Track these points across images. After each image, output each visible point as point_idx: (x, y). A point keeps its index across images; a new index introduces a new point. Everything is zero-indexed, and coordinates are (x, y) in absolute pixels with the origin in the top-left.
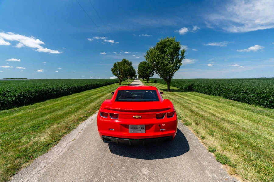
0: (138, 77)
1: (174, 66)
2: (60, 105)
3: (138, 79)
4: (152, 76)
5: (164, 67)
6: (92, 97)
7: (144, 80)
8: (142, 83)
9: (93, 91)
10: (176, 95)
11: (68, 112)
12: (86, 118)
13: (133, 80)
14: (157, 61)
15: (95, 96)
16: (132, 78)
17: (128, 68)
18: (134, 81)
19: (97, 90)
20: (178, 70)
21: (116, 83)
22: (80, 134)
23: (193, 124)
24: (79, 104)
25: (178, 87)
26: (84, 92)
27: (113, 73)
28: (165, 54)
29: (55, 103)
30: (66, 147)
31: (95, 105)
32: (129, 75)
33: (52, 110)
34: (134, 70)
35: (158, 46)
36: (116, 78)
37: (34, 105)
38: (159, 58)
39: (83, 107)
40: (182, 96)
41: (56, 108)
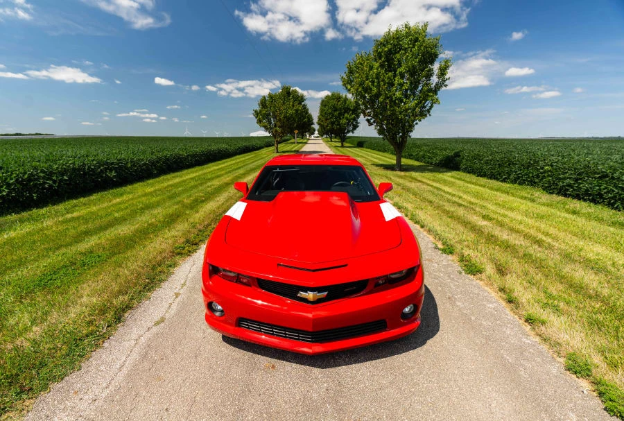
0: (316, 132)
1: (417, 105)
2: (127, 208)
3: (318, 137)
4: (352, 131)
5: (391, 106)
6: (209, 184)
7: (331, 141)
8: (330, 147)
9: (212, 169)
10: (420, 181)
11: (148, 229)
12: (194, 247)
13: (305, 141)
14: (375, 90)
15: (216, 183)
16: (303, 136)
17: (297, 110)
18: (310, 142)
19: (220, 166)
20: (426, 115)
21: (267, 146)
22: (177, 300)
23: (490, 269)
24: (178, 203)
25: (418, 161)
26: (190, 170)
27: (260, 121)
28: (395, 71)
29: (114, 201)
30: (137, 349)
31: (219, 208)
32: (297, 128)
33: (104, 221)
34: (310, 115)
35: (380, 50)
36: (267, 134)
37: (61, 207)
38: (382, 83)
39: (187, 212)
40: (434, 184)
41: (116, 215)
